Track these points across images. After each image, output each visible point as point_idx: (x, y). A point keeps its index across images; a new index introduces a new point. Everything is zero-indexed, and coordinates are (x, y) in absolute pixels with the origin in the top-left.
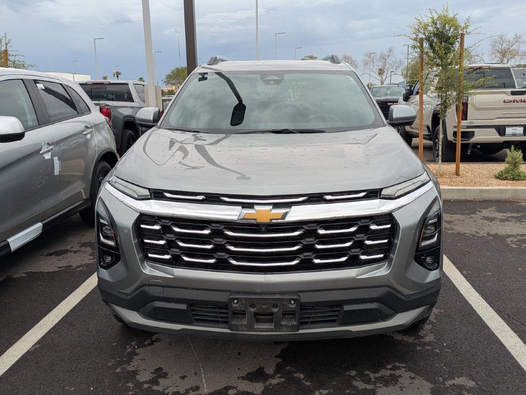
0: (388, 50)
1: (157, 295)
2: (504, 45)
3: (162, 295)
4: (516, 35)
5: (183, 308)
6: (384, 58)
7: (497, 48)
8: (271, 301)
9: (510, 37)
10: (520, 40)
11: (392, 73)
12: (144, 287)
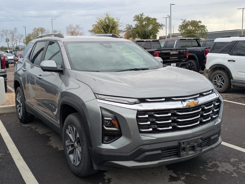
0: (14, 29)
1: (148, 149)
2: (72, 30)
3: (150, 149)
4: (77, 25)
5: (160, 152)
6: (12, 33)
7: (69, 31)
8: (194, 140)
9: (74, 26)
10: (79, 27)
11: (17, 41)
12: (140, 147)
